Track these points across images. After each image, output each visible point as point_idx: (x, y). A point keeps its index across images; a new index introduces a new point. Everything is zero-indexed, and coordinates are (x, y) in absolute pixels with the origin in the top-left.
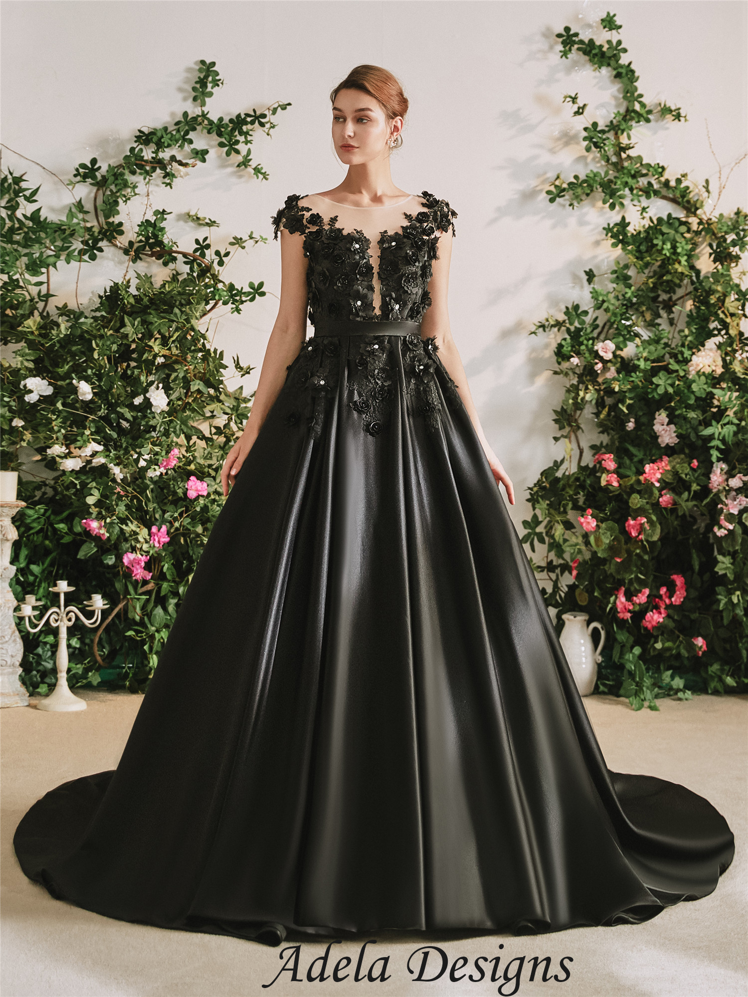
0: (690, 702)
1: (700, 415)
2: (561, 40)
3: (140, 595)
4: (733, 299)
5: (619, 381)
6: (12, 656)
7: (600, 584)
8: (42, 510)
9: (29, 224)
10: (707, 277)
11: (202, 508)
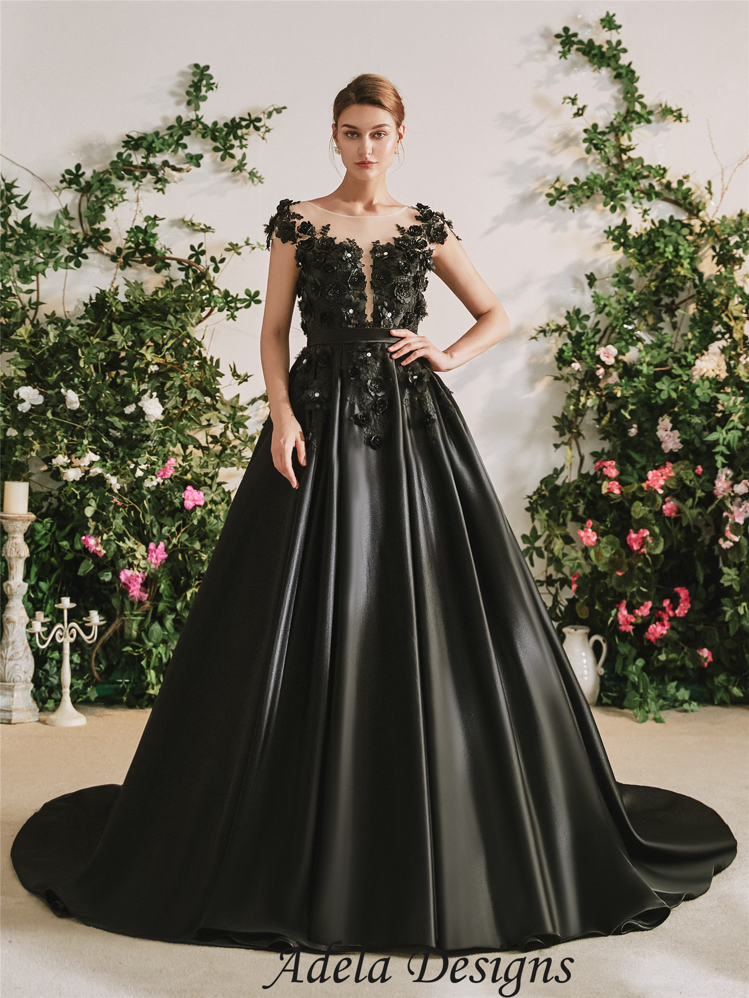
0: (696, 713)
1: (704, 421)
2: (560, 40)
3: (136, 616)
4: (736, 302)
5: (621, 386)
6: (25, 672)
7: (601, 597)
8: (49, 525)
9: (21, 231)
10: (710, 280)
11: (199, 521)
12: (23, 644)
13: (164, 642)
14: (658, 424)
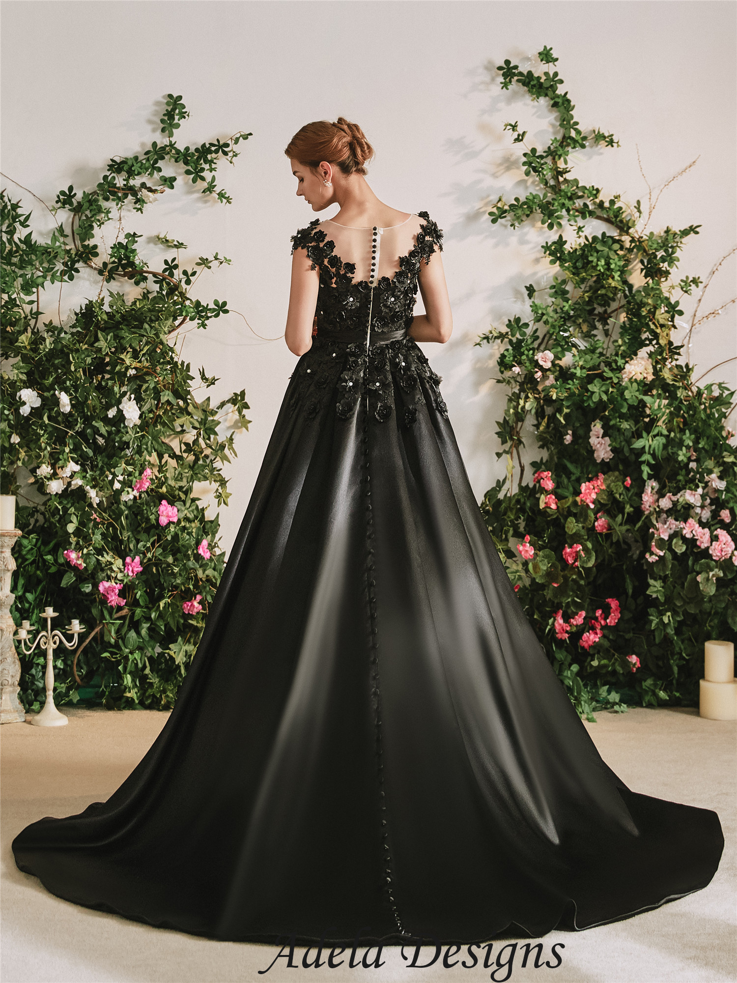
0: (625, 714)
1: (633, 427)
2: (502, 72)
3: (116, 619)
4: (663, 311)
5: (556, 389)
6: (12, 676)
7: (540, 608)
8: (34, 540)
9: (23, 247)
10: (639, 291)
11: (172, 537)
12: (10, 650)
13: (140, 649)
14: (591, 430)
